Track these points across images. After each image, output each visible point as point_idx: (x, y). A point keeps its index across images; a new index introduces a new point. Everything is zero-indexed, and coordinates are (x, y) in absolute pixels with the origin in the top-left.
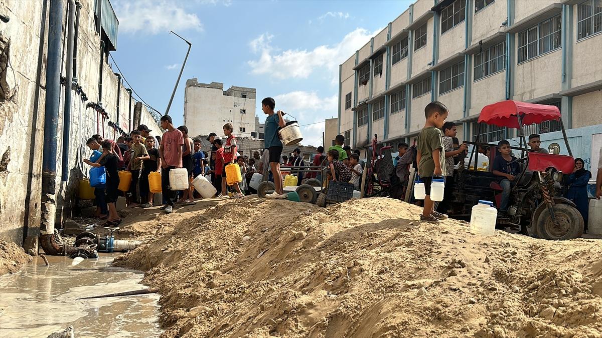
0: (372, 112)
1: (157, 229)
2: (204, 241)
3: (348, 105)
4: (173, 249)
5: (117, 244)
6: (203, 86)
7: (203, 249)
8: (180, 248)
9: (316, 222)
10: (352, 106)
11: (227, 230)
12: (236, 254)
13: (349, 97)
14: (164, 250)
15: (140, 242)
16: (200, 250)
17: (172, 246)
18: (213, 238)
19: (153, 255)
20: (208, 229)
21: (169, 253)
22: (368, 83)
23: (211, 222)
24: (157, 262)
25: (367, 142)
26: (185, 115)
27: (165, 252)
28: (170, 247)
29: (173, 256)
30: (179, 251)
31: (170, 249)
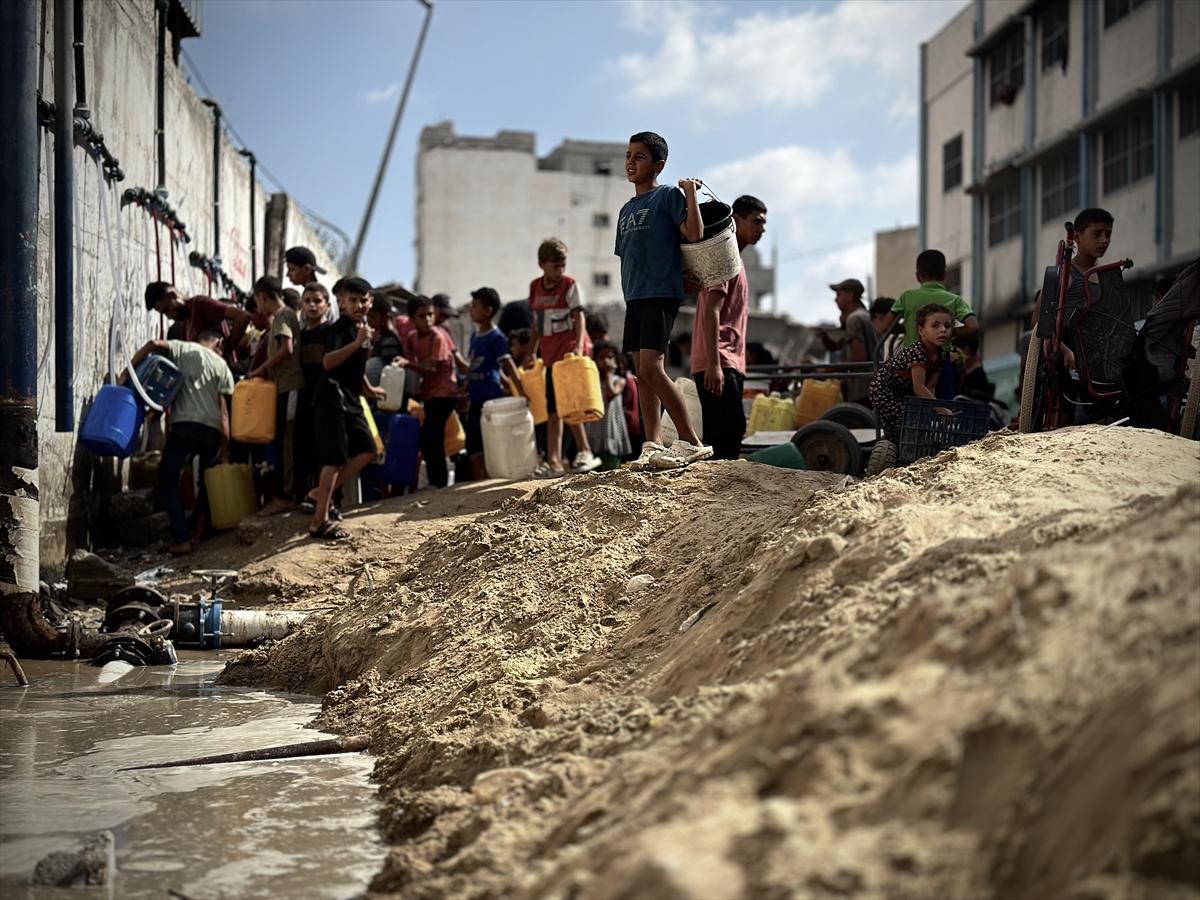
0: (1036, 196)
1: (351, 577)
2: (501, 595)
3: (952, 178)
4: (405, 625)
5: (231, 624)
6: (473, 143)
7: (499, 622)
8: (429, 620)
9: (873, 507)
10: (967, 179)
11: (573, 561)
12: (607, 630)
13: (953, 149)
14: (378, 629)
15: (303, 617)
16: (490, 624)
17: (403, 615)
18: (531, 586)
19: (344, 644)
20: (513, 560)
21: (396, 636)
22: (1022, 100)
23: (522, 539)
24: (357, 665)
25: (1022, 298)
26: (419, 243)
27: (381, 633)
28: (398, 617)
29: (407, 646)
30: (426, 631)
31: (396, 624)
